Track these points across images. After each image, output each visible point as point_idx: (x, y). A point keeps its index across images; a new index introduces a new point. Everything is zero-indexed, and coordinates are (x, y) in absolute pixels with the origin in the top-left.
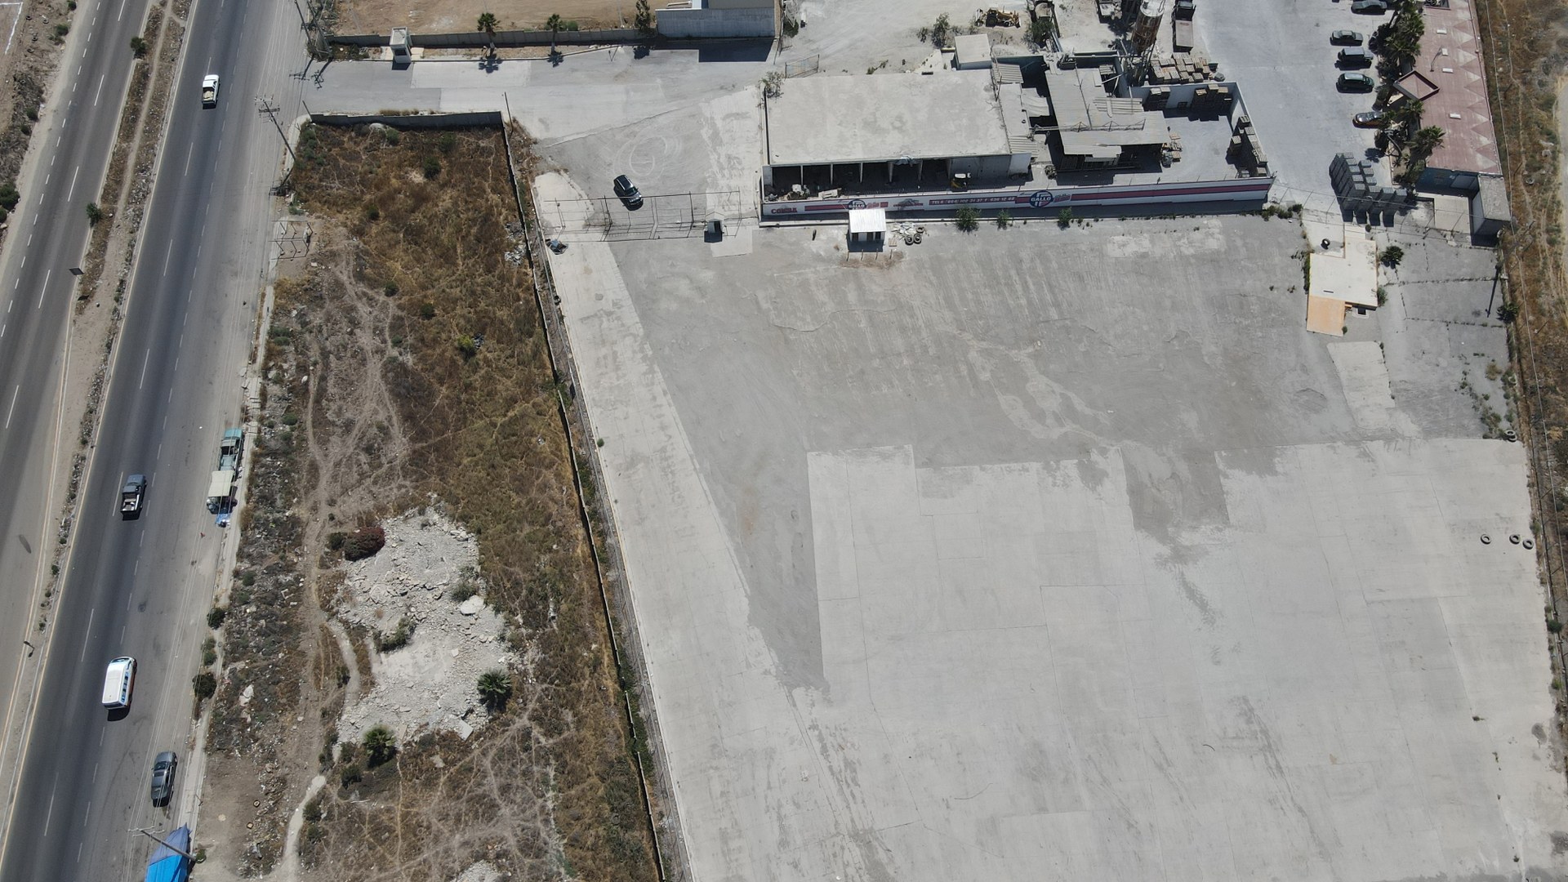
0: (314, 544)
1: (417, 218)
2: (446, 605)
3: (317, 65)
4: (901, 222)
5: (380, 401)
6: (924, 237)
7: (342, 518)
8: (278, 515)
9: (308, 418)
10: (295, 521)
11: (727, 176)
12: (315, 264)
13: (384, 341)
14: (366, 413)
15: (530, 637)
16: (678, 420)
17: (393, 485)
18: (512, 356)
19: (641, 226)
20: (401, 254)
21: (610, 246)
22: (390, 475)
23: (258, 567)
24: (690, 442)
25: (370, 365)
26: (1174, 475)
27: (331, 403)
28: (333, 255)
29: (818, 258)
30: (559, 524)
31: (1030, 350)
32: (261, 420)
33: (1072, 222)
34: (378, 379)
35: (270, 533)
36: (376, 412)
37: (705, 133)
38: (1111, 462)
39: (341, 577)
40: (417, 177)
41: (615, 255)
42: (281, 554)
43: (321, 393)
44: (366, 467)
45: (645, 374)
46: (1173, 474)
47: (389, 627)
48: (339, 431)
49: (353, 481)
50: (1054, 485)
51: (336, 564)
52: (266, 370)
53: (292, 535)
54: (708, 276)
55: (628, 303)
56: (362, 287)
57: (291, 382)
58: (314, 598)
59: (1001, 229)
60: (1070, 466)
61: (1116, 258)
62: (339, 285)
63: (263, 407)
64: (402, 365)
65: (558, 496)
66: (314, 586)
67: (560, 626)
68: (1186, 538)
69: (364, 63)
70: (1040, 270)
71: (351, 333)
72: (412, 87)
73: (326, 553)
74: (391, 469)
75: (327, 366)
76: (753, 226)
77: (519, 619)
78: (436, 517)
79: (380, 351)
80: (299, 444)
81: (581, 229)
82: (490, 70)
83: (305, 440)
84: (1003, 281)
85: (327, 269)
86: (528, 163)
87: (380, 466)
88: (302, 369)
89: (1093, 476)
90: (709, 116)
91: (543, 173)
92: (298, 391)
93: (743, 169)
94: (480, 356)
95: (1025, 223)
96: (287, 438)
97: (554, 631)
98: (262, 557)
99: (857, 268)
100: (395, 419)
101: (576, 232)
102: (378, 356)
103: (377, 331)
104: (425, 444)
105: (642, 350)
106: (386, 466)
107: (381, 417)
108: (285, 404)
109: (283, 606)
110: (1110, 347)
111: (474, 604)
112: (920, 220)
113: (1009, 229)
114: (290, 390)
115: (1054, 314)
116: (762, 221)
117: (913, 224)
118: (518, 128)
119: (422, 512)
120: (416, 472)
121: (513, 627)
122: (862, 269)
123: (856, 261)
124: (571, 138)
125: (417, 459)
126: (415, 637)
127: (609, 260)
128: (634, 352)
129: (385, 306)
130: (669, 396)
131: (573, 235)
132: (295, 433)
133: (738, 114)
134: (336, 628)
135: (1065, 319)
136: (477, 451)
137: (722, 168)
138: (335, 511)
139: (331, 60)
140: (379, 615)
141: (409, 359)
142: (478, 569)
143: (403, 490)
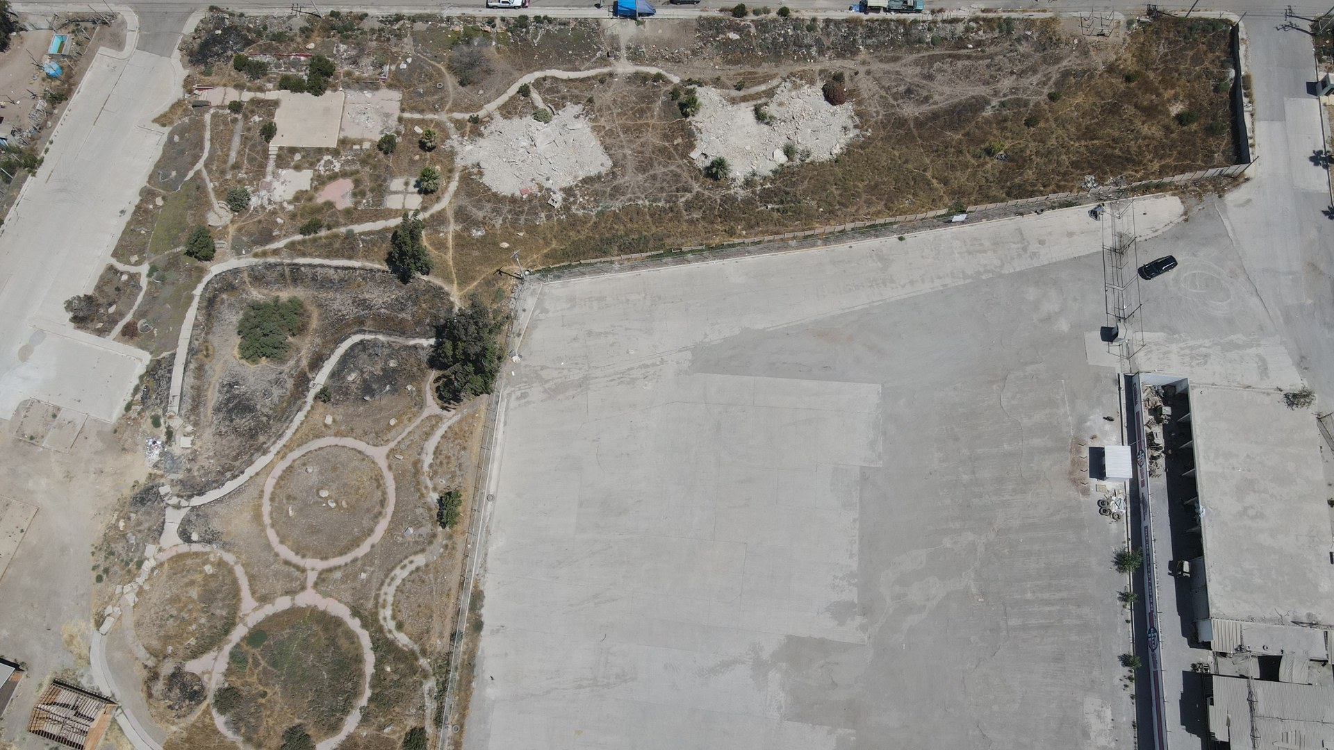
0: (837, 65)
1: (1129, 110)
2: (783, 141)
3: (1306, 26)
4: (1125, 500)
5: (950, 96)
6: (1108, 519)
7: (856, 80)
8: (860, 42)
9: (937, 51)
10: (855, 52)
11: (1182, 352)
12: (1076, 41)
13: (1005, 95)
14: (940, 88)
15: (754, 192)
16: (918, 293)
17: (879, 108)
18: (987, 181)
19: (1120, 278)
20: (1091, 102)
21: (1097, 253)
22: (886, 105)
23: (820, 32)
24: (897, 301)
25: (983, 88)
26: (834, 685)
27: (948, 65)
28: (1085, 53)
29: (1082, 420)
30: (839, 213)
31: (974, 590)
32: (935, 22)
33: (1131, 671)
34: (971, 93)
35: (846, 38)
36: (941, 94)
37: (1239, 338)
38: (852, 631)
39: (812, 82)
40: (1176, 109)
41: (1088, 256)
42: (831, 47)
43: (958, 58)
44: (895, 90)
45: (964, 272)
46: (837, 685)
47: (771, 110)
48: (925, 72)
49: (883, 84)
50: (835, 577)
51: (822, 79)
52: (976, 20)
53: (845, 51)
54: (1063, 326)
55: (1036, 263)
56: (1055, 77)
57: (967, 38)
58: (798, 68)
59: (1118, 595)
60: (851, 595)
61: (1082, 704)
62: (1058, 60)
63: (944, 21)
64: (983, 109)
65: (861, 212)
66: (806, 68)
67: (762, 212)
68: (775, 677)
69: (1314, 61)
70: (1066, 621)
71: (1012, 73)
72: (1285, 99)
73: (830, 73)
74: (893, 106)
75: (982, 58)
76: (1121, 369)
77: (768, 185)
78: (851, 135)
79: (996, 93)
80: (915, 49)
81: (1117, 230)
82: (1312, 159)
83: (919, 52)
84: (1054, 582)
85: (1072, 51)
86: (1194, 191)
87: (896, 99)
88: (979, 44)
89: (841, 612)
90: (1261, 343)
91: (1182, 202)
92: (960, 43)
93: (1192, 367)
94: (987, 159)
95: (1128, 621)
96: (920, 41)
97: (757, 208)
98: (828, 35)
99: (1071, 452)
100: (935, 106)
101: (1113, 226)
102: (992, 92)
103: (1014, 90)
104: (912, 126)
105: (986, 271)
106: (895, 103)
107: (936, 97)
108: (949, 37)
109: (794, 52)
110: (974, 666)
111: (781, 158)
112: (1129, 519)
113: (1119, 603)
114: (960, 38)
115: (1014, 622)
116: (1125, 376)
117: (1124, 511)
118: (1236, 183)
119: (856, 127)
120: (889, 122)
121: (761, 181)
122: (1070, 457)
123: (1079, 451)
124: (1226, 223)
125: (901, 122)
126: (763, 125)
127: (1083, 251)
128: (985, 265)
129: (1037, 93)
130: (941, 288)
131: (1110, 224)
132: (925, 46)
133: (1266, 369)
134: (775, 82)
135: (1008, 632)
136: (903, 159)
137: (1191, 348)
138: (861, 75)
139: (1313, 35)
140: (781, 104)
141: (988, 112)
142: (808, 161)
143: (875, 115)
